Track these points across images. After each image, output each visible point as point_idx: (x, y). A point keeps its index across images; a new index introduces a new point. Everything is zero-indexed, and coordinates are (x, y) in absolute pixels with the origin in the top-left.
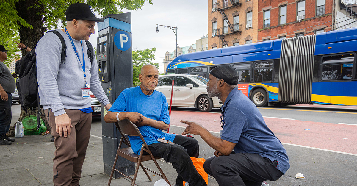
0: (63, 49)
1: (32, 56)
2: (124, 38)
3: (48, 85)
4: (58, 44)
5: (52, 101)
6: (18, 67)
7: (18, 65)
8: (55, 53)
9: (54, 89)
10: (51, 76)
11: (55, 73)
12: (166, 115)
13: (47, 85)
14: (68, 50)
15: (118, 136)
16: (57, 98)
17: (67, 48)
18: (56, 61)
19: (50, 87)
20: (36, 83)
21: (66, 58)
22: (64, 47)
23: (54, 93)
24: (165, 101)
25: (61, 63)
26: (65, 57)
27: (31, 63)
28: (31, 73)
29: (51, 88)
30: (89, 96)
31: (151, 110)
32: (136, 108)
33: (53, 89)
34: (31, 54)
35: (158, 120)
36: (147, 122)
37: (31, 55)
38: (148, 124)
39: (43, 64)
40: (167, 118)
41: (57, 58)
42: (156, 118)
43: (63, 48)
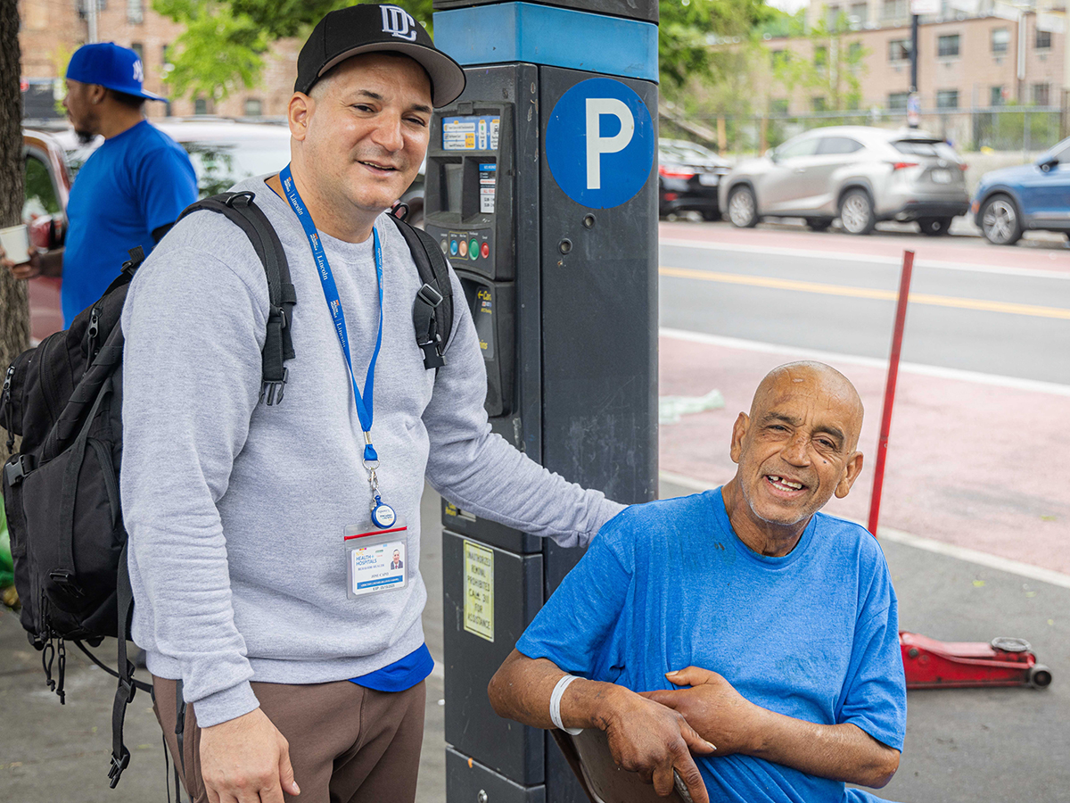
0: (273, 317)
1: (99, 341)
2: (610, 126)
3: (171, 537)
4: (248, 288)
5: (181, 637)
6: (19, 392)
7: (21, 385)
8: (228, 347)
9: (197, 566)
10: (192, 485)
11: (213, 464)
12: (883, 683)
13: (164, 537)
14: (301, 317)
15: (552, 770)
16: (213, 617)
17: (298, 301)
18: (225, 395)
19: (185, 550)
20: (112, 504)
21: (289, 365)
22: (283, 299)
23: (199, 586)
24: (879, 588)
25: (262, 395)
26: (285, 359)
27: (90, 380)
28: (88, 444)
29: (181, 556)
30: (400, 579)
31: (788, 652)
32: (688, 638)
33: (191, 567)
34: (94, 325)
35: (827, 721)
36: (751, 735)
37: (93, 331)
38: (759, 751)
39: (155, 411)
40: (885, 706)
41: (238, 377)
42: (813, 705)
43: (277, 309)
